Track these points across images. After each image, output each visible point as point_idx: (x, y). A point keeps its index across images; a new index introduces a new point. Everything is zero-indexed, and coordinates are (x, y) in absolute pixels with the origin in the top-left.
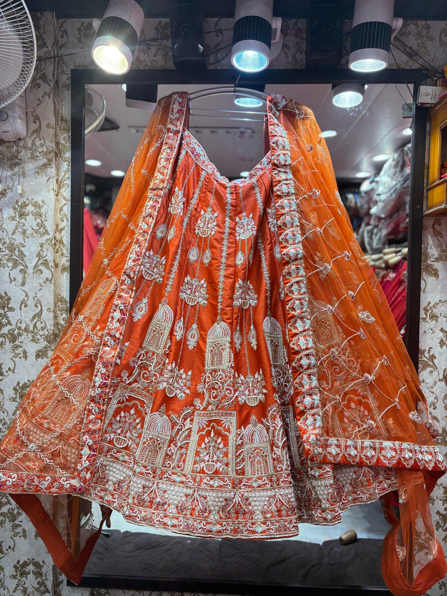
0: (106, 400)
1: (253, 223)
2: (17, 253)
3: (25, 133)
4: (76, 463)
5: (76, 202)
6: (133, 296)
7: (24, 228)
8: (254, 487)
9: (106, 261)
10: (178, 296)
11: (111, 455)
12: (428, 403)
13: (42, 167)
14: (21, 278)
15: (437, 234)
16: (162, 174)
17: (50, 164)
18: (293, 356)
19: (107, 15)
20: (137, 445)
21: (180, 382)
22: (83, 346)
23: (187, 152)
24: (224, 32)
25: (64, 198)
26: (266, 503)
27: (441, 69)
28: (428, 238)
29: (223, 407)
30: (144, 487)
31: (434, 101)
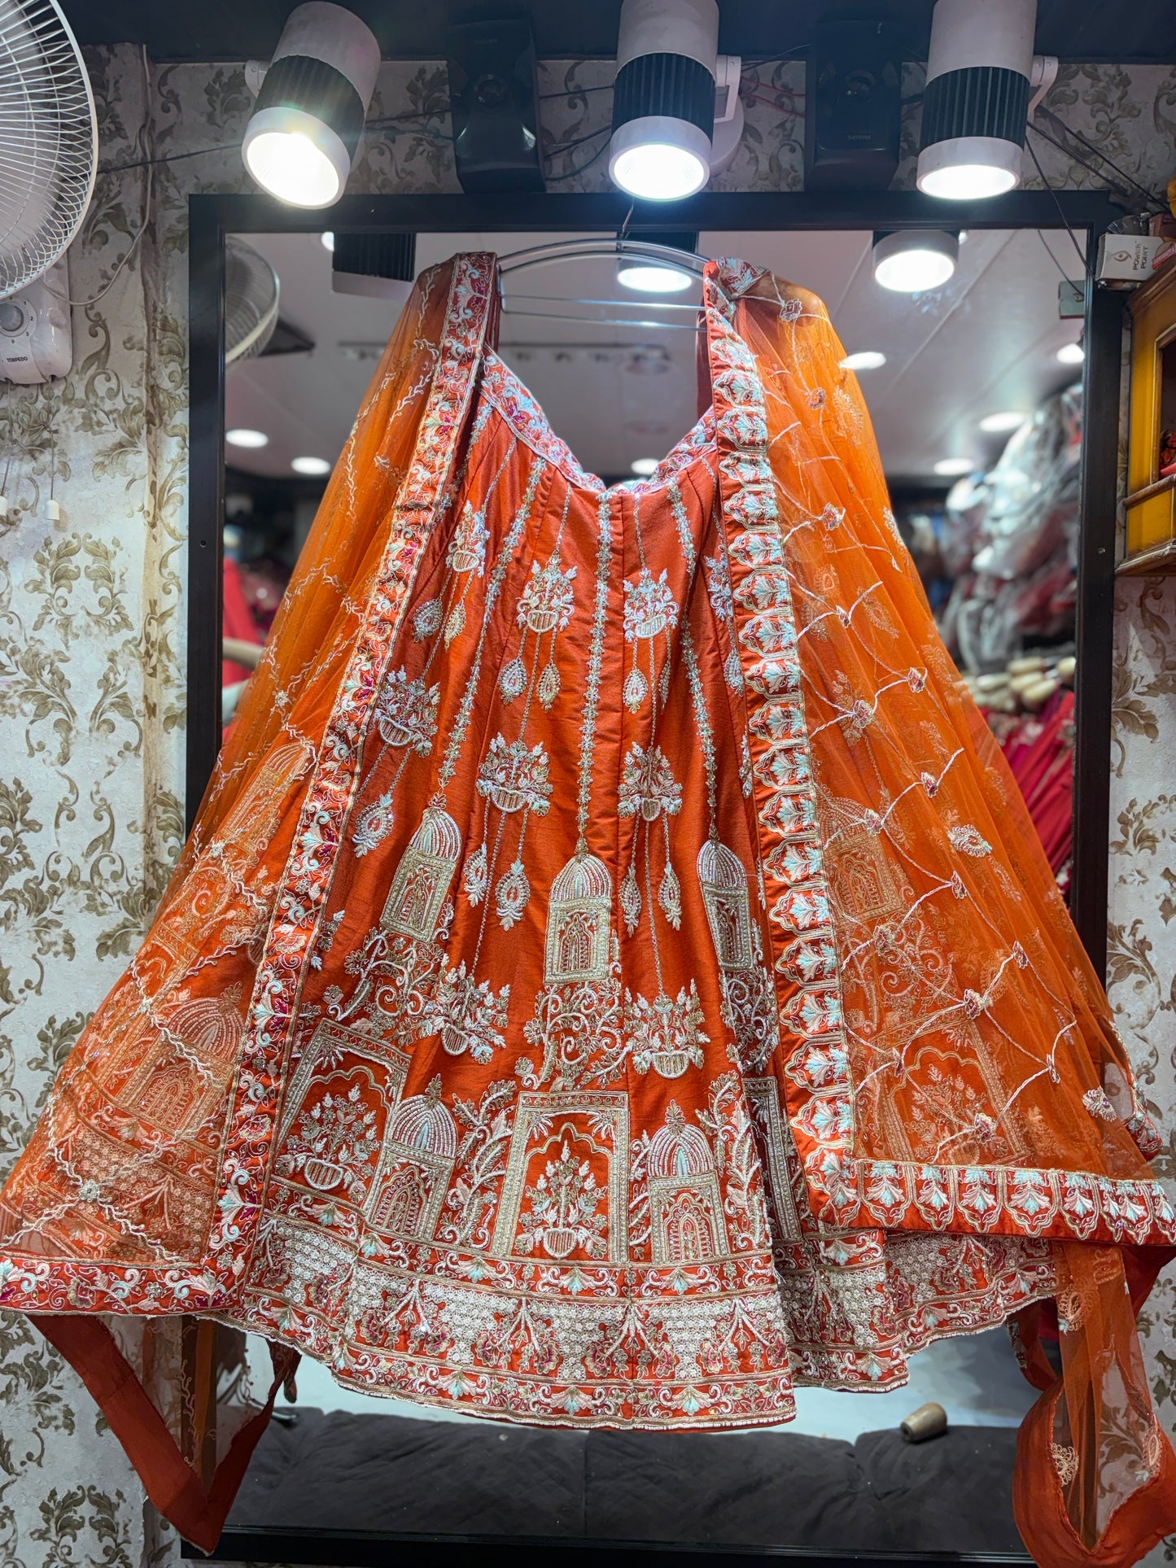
0: (285, 1064)
1: (669, 595)
2: (46, 676)
3: (68, 362)
4: (205, 1233)
5: (204, 543)
6: (354, 788)
7: (66, 611)
8: (676, 1294)
9: (282, 698)
10: (472, 787)
11: (299, 1209)
12: (1133, 1066)
13: (113, 450)
14: (57, 744)
15: (1153, 622)
16: (430, 467)
17: (133, 444)
18: (777, 945)
19: (281, 54)
20: (368, 1182)
21: (479, 1015)
22: (223, 923)
23: (494, 410)
24: (590, 96)
25: (172, 533)
26: (708, 1335)
27: (1158, 189)
28: (1127, 631)
29: (594, 1080)
30: (385, 1295)
31: (1141, 274)
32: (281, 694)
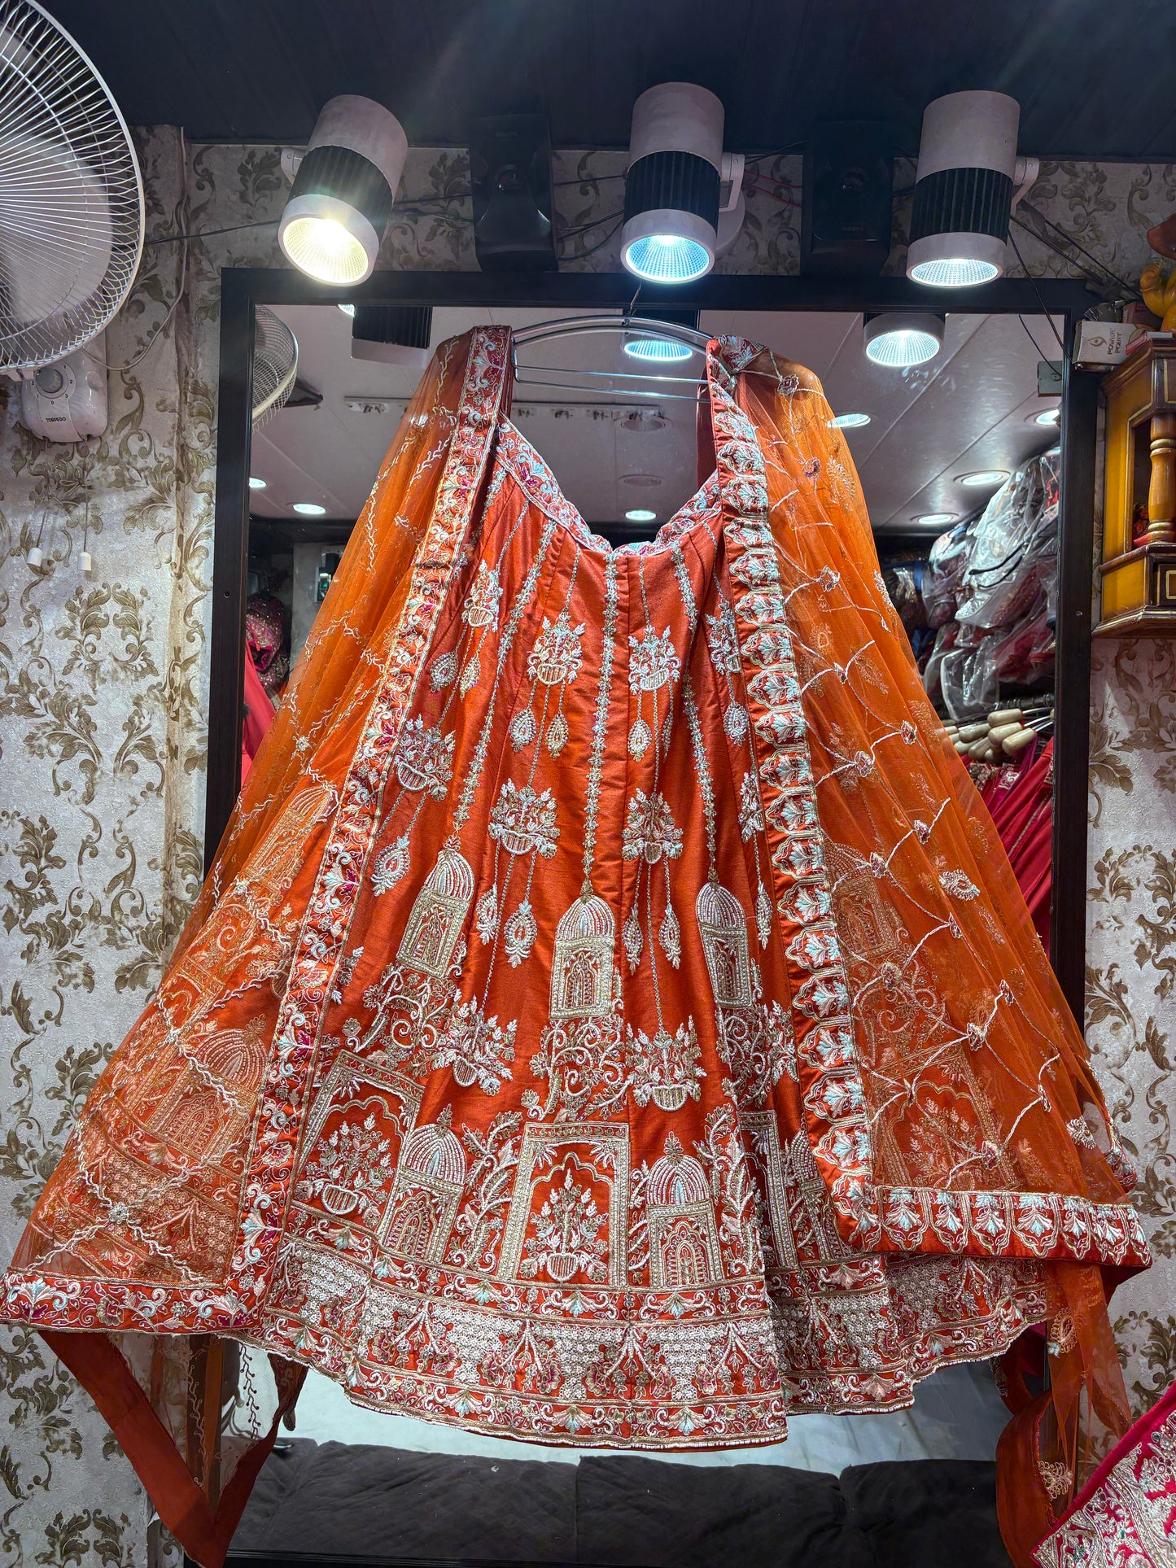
0: (307, 1093)
1: (671, 651)
2: (74, 719)
3: (103, 423)
4: (228, 1256)
5: (228, 594)
6: (374, 831)
7: (95, 657)
8: (673, 1317)
9: (303, 743)
10: (484, 831)
11: (316, 1233)
12: (1109, 1104)
13: (144, 505)
14: (83, 784)
15: (1127, 681)
16: (447, 528)
17: (163, 500)
18: (794, 982)
19: (317, 143)
20: (382, 1208)
21: (487, 1048)
22: (249, 958)
23: (508, 474)
24: (601, 185)
25: (197, 584)
26: (704, 1358)
27: (1132, 278)
28: (1103, 690)
29: (596, 1112)
30: (397, 1316)
31: (1115, 358)
32: (302, 739)
